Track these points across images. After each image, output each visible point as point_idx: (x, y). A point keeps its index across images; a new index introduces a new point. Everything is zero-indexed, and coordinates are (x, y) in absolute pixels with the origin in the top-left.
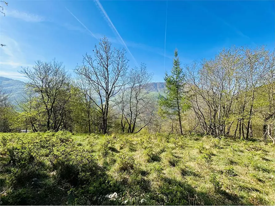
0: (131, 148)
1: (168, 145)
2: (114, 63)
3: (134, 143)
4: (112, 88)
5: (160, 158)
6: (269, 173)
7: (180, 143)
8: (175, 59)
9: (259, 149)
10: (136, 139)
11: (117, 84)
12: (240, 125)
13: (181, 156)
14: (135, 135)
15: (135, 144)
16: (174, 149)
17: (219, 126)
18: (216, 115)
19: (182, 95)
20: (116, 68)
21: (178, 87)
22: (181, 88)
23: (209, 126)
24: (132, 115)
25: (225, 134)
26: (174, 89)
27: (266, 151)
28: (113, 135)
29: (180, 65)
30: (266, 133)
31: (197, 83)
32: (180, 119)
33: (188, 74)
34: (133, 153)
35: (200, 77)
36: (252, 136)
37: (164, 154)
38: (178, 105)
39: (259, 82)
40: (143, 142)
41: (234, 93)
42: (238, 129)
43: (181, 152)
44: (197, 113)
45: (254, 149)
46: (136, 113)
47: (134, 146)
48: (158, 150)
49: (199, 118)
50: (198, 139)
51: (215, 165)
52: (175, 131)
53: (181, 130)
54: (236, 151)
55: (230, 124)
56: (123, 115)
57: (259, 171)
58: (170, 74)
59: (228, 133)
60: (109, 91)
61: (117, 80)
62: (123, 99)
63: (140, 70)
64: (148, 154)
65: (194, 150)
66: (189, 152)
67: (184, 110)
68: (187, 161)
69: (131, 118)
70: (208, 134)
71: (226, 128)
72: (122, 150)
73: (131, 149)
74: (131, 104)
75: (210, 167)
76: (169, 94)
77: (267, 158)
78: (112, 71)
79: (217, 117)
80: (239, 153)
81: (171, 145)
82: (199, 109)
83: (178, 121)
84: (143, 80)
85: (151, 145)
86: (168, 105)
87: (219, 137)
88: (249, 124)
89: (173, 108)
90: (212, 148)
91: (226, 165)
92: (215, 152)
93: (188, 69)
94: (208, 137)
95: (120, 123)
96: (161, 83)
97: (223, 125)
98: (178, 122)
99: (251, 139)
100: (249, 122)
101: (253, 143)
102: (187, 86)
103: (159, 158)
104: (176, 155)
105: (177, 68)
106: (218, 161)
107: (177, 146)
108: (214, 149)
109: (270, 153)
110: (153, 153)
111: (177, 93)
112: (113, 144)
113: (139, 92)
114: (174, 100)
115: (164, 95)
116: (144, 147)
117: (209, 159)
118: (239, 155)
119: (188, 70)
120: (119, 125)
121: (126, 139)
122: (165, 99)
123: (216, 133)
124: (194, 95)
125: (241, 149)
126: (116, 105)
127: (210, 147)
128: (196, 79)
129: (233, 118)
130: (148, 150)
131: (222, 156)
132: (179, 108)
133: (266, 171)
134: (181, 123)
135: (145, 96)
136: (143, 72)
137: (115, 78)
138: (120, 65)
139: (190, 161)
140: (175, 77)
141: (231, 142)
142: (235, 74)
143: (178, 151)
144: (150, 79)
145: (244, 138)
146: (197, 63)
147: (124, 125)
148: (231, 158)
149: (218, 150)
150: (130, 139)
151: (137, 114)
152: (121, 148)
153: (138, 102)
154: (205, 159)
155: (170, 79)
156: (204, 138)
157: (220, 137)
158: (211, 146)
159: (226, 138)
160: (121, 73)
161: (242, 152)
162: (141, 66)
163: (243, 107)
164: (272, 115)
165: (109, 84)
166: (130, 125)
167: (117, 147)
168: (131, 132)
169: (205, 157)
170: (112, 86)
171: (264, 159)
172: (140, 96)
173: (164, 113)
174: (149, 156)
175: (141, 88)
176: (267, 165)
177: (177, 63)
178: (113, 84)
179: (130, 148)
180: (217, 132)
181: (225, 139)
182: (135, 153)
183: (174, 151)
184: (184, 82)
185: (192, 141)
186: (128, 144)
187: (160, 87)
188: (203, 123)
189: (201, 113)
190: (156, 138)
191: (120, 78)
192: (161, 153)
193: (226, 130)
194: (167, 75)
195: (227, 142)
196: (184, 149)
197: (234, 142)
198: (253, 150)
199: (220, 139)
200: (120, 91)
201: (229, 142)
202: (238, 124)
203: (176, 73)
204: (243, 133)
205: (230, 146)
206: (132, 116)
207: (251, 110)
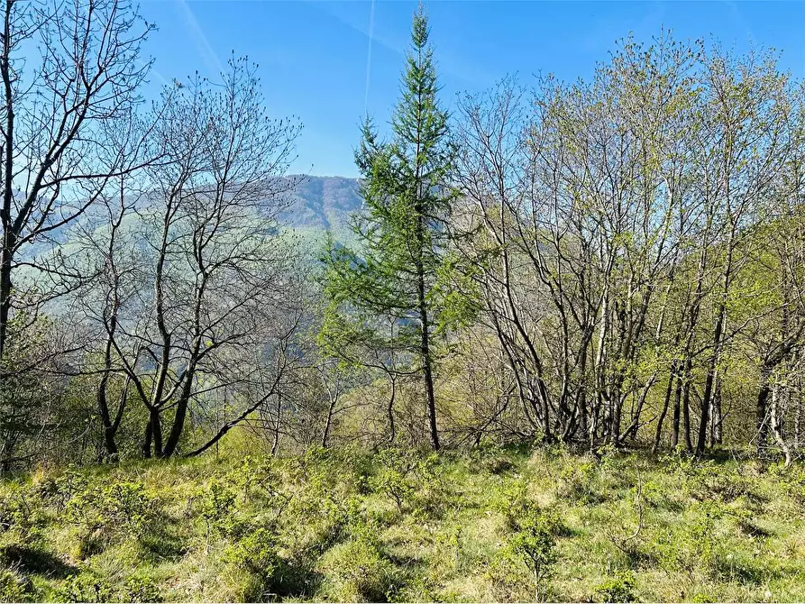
0: (155, 540)
1: (363, 506)
2: (53, 26)
3: (176, 511)
4: (38, 186)
5: (320, 574)
6: (758, 583)
7: (424, 493)
8: (416, 57)
9: (736, 491)
10: (187, 487)
11: (73, 164)
12: (679, 392)
13: (423, 552)
14: (185, 467)
15: (178, 515)
16: (389, 525)
17: (600, 399)
18: (589, 350)
19: (441, 252)
20: (70, 62)
21: (423, 206)
22: (440, 213)
23: (556, 404)
24: (166, 354)
25: (621, 437)
26: (406, 218)
27: (759, 499)
28: (37, 479)
29: (435, 91)
30: (765, 422)
31: (512, 196)
32: (428, 370)
33: (474, 142)
34: (166, 568)
35: (528, 164)
36: (720, 442)
37: (337, 552)
38: (422, 298)
39: (751, 208)
40: (230, 501)
41: (661, 248)
42: (671, 411)
43: (421, 535)
44: (507, 341)
45: (718, 491)
46: (193, 344)
47: (171, 528)
48: (309, 534)
49: (518, 367)
50: (508, 468)
51: (569, 577)
52: (402, 430)
53: (433, 424)
54: (656, 507)
55: (642, 391)
56: (115, 357)
57: (729, 579)
58: (387, 136)
59: (633, 430)
60: (20, 200)
61: (70, 138)
62: (117, 258)
63: (226, 94)
64: (248, 562)
65: (483, 522)
66: (460, 530)
67: (450, 328)
68: (450, 577)
69: (164, 373)
70: (549, 438)
71: (627, 407)
72: (93, 561)
73: (154, 549)
74: (166, 290)
75: (544, 590)
76: (378, 240)
77: (760, 523)
78: (42, 81)
79: (594, 356)
80: (665, 515)
81: (377, 505)
82: (516, 321)
83: (418, 378)
84: (242, 155)
85: (271, 515)
86: (371, 298)
87: (594, 452)
88: (709, 389)
89: (397, 315)
90: (564, 505)
91: (611, 573)
92: (571, 519)
93: (474, 117)
94: (549, 454)
95: (92, 402)
96: (347, 183)
97: (613, 393)
98: (421, 387)
99: (716, 452)
100: (710, 380)
101: (716, 468)
102: (468, 204)
103: (311, 576)
104: (401, 552)
105: (421, 107)
106: (582, 558)
107: (405, 504)
108: (570, 505)
109: (771, 506)
110: (282, 553)
111: (420, 238)
112: (34, 530)
113: (214, 220)
114: (403, 276)
115: (357, 246)
116: (229, 527)
117: (544, 551)
118: (664, 525)
119: (476, 122)
120: (87, 412)
121: (124, 492)
122: (362, 266)
123: (586, 436)
124: (496, 253)
125: (675, 495)
126: (60, 289)
127: (553, 500)
128: (508, 172)
129: (651, 363)
130: (249, 541)
131: (599, 536)
132: (424, 313)
133: (749, 578)
134: (431, 391)
135: (251, 244)
136: (239, 104)
137: (58, 125)
138: (94, 46)
139: (463, 571)
140: (411, 151)
141: (641, 469)
142: (667, 164)
143: (409, 534)
144: (278, 151)
145: (690, 447)
146: (516, 92)
147: (120, 413)
148: (632, 539)
149: (585, 510)
150: (152, 494)
151: (197, 349)
152: (90, 549)
153: (206, 276)
154: (523, 555)
155: (385, 159)
156: (535, 459)
157: (599, 452)
158: (558, 496)
159: (624, 454)
160: (104, 98)
161: (676, 507)
162: (231, 70)
163: (691, 310)
164: (788, 350)
165: (19, 162)
166: (155, 413)
167: (62, 541)
168: (159, 454)
169: (526, 547)
170: (41, 175)
171: (749, 529)
172: (222, 245)
173: (353, 339)
174: (255, 570)
175: (228, 197)
176: (758, 552)
177: (422, 82)
178: (48, 164)
179: (145, 545)
180: (591, 430)
181: (617, 457)
182: (176, 567)
183: (389, 534)
184: (454, 185)
185: (481, 478)
186: (136, 521)
187: (338, 205)
188: (533, 389)
189: (527, 339)
190: (301, 478)
191: (91, 127)
192: (322, 552)
193: (627, 419)
194: (371, 141)
195: (628, 473)
196: (439, 518)
197: (651, 468)
198: (715, 495)
199: (599, 457)
200: (98, 209)
201: (632, 469)
202: (670, 390)
203: (415, 133)
204: (687, 425)
205: (635, 489)
206: (167, 361)
207: (719, 327)
